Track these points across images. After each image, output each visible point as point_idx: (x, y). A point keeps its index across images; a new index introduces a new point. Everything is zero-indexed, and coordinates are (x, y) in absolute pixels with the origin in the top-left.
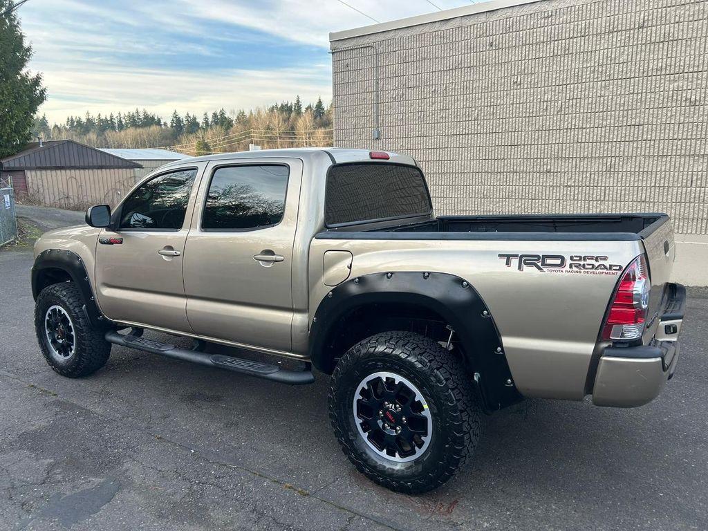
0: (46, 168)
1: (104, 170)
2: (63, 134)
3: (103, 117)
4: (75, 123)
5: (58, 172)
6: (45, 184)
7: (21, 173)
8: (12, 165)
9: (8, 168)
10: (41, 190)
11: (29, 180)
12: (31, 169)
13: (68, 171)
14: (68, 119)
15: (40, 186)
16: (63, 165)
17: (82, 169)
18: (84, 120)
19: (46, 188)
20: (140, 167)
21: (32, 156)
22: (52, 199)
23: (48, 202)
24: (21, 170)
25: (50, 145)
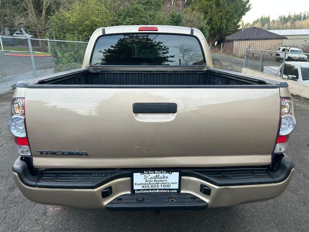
0: (242, 40)
1: (267, 40)
2: (275, 24)
3: (296, 14)
4: (282, 18)
5: (247, 41)
6: (240, 47)
7: (232, 42)
8: (229, 39)
9: (227, 40)
10: (238, 50)
11: (234, 45)
12: (236, 40)
13: (251, 41)
14: (280, 16)
15: (238, 48)
16: (249, 38)
17: (257, 40)
18: (287, 16)
19: (240, 48)
20: (286, 38)
21: (238, 34)
22: (242, 53)
23: (239, 55)
24: (232, 41)
25: (246, 30)
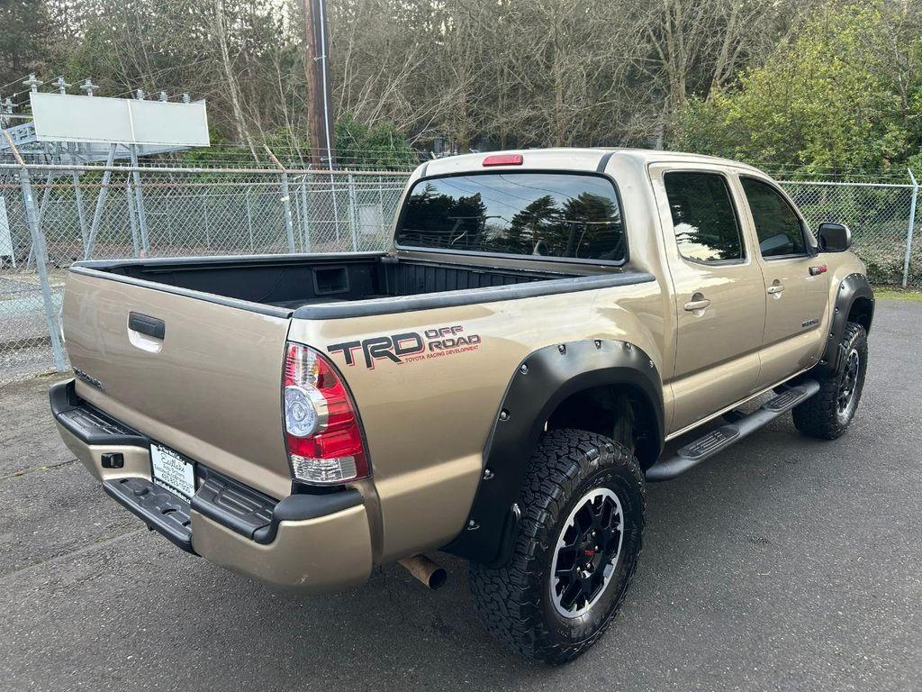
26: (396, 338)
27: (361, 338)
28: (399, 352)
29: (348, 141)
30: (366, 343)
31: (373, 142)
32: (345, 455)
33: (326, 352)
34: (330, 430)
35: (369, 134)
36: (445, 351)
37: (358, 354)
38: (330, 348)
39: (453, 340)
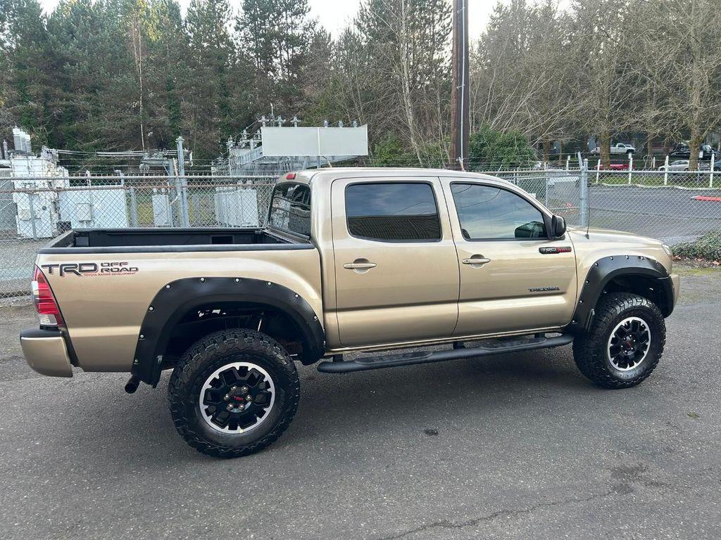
26: (81, 265)
27: (60, 263)
28: (81, 271)
29: (483, 145)
30: (62, 265)
31: (502, 145)
32: (50, 313)
33: (40, 267)
34: (40, 301)
35: (499, 140)
36: (112, 273)
37: (56, 270)
38: (43, 266)
39: (118, 269)
